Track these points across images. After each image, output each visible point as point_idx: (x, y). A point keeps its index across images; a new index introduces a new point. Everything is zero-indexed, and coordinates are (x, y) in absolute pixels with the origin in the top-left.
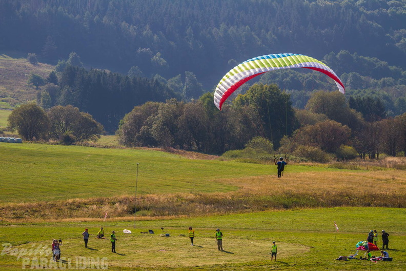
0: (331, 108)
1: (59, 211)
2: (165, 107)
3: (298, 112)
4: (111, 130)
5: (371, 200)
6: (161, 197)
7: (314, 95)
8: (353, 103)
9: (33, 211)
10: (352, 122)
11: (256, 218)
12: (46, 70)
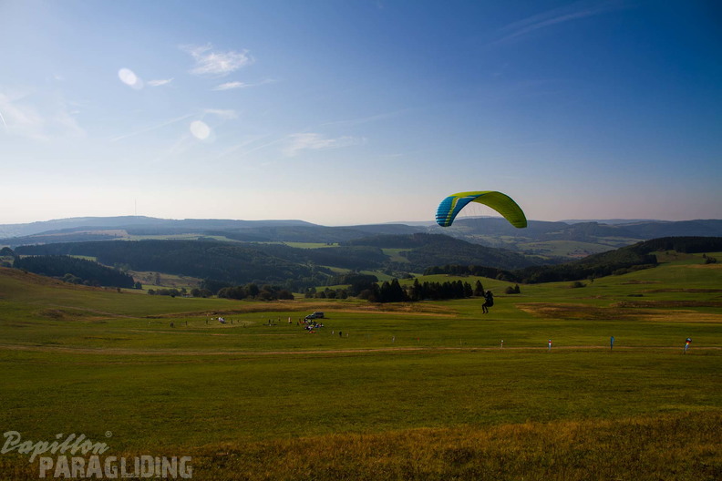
0: (267, 289)
1: (197, 314)
2: (228, 289)
3: (260, 289)
4: (215, 294)
5: (273, 310)
6: (223, 310)
7: (264, 286)
8: (274, 288)
9: (190, 314)
10: (272, 292)
11: (245, 315)
12: (201, 280)
